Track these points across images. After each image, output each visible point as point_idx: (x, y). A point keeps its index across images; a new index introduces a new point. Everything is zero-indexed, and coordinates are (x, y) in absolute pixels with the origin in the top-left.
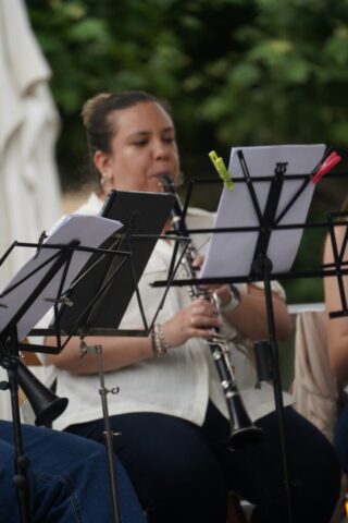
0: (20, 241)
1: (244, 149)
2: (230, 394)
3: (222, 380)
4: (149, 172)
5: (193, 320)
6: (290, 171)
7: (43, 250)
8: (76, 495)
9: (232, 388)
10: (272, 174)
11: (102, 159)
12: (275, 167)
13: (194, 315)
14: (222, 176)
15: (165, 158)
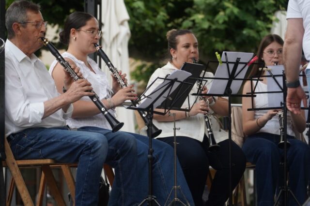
0: (160, 77)
1: (227, 52)
2: (210, 133)
3: (208, 128)
4: (189, 57)
5: (201, 107)
6: (241, 61)
7: (166, 81)
8: (159, 162)
9: (211, 131)
10: (235, 61)
11: (173, 51)
12: (236, 59)
13: (202, 106)
14: (219, 61)
15: (194, 53)
